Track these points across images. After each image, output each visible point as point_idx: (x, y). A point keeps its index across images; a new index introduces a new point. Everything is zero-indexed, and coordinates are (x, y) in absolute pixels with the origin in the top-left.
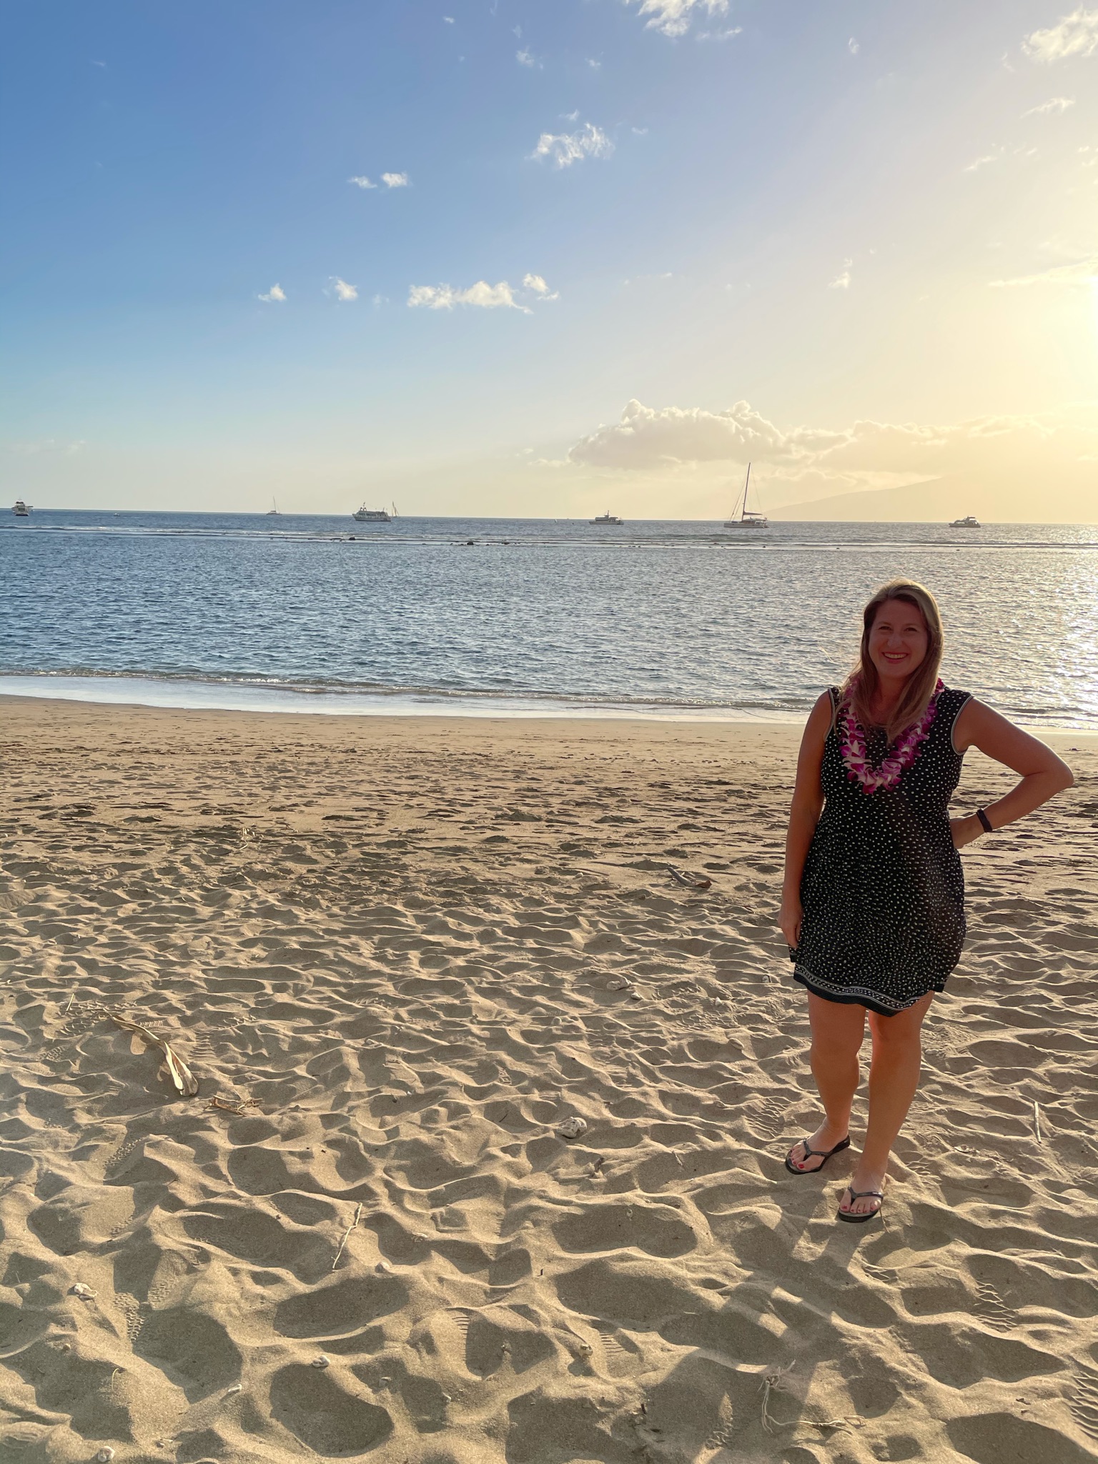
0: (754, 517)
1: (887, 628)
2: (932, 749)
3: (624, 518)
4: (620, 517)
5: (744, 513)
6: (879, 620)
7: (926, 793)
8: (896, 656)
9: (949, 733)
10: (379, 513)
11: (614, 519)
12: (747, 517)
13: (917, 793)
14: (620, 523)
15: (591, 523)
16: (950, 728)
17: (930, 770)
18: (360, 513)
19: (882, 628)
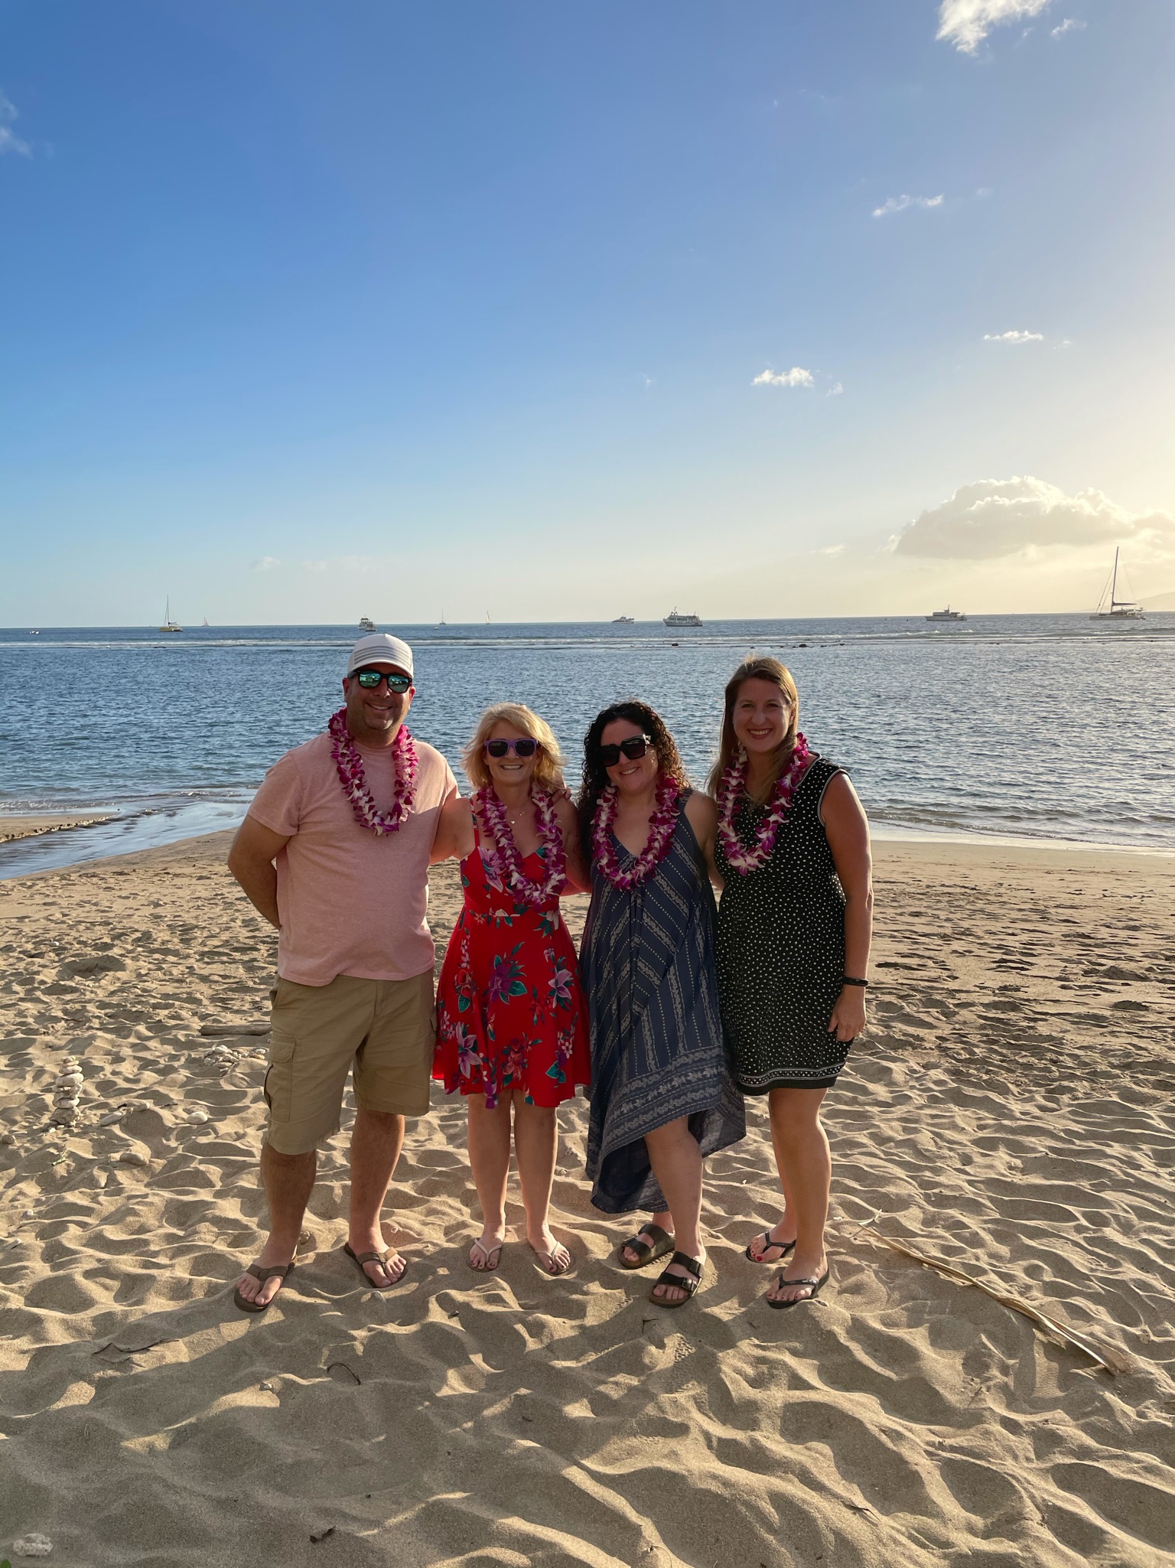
0: (1125, 608)
1: (750, 706)
2: (799, 825)
3: (968, 613)
4: (962, 611)
5: (1114, 604)
6: (742, 697)
7: (791, 870)
8: (761, 733)
9: (815, 810)
10: (690, 617)
11: (955, 614)
12: (1116, 609)
13: (782, 870)
14: (963, 618)
15: (928, 619)
16: (816, 805)
17: (796, 846)
18: (671, 618)
19: (744, 706)
